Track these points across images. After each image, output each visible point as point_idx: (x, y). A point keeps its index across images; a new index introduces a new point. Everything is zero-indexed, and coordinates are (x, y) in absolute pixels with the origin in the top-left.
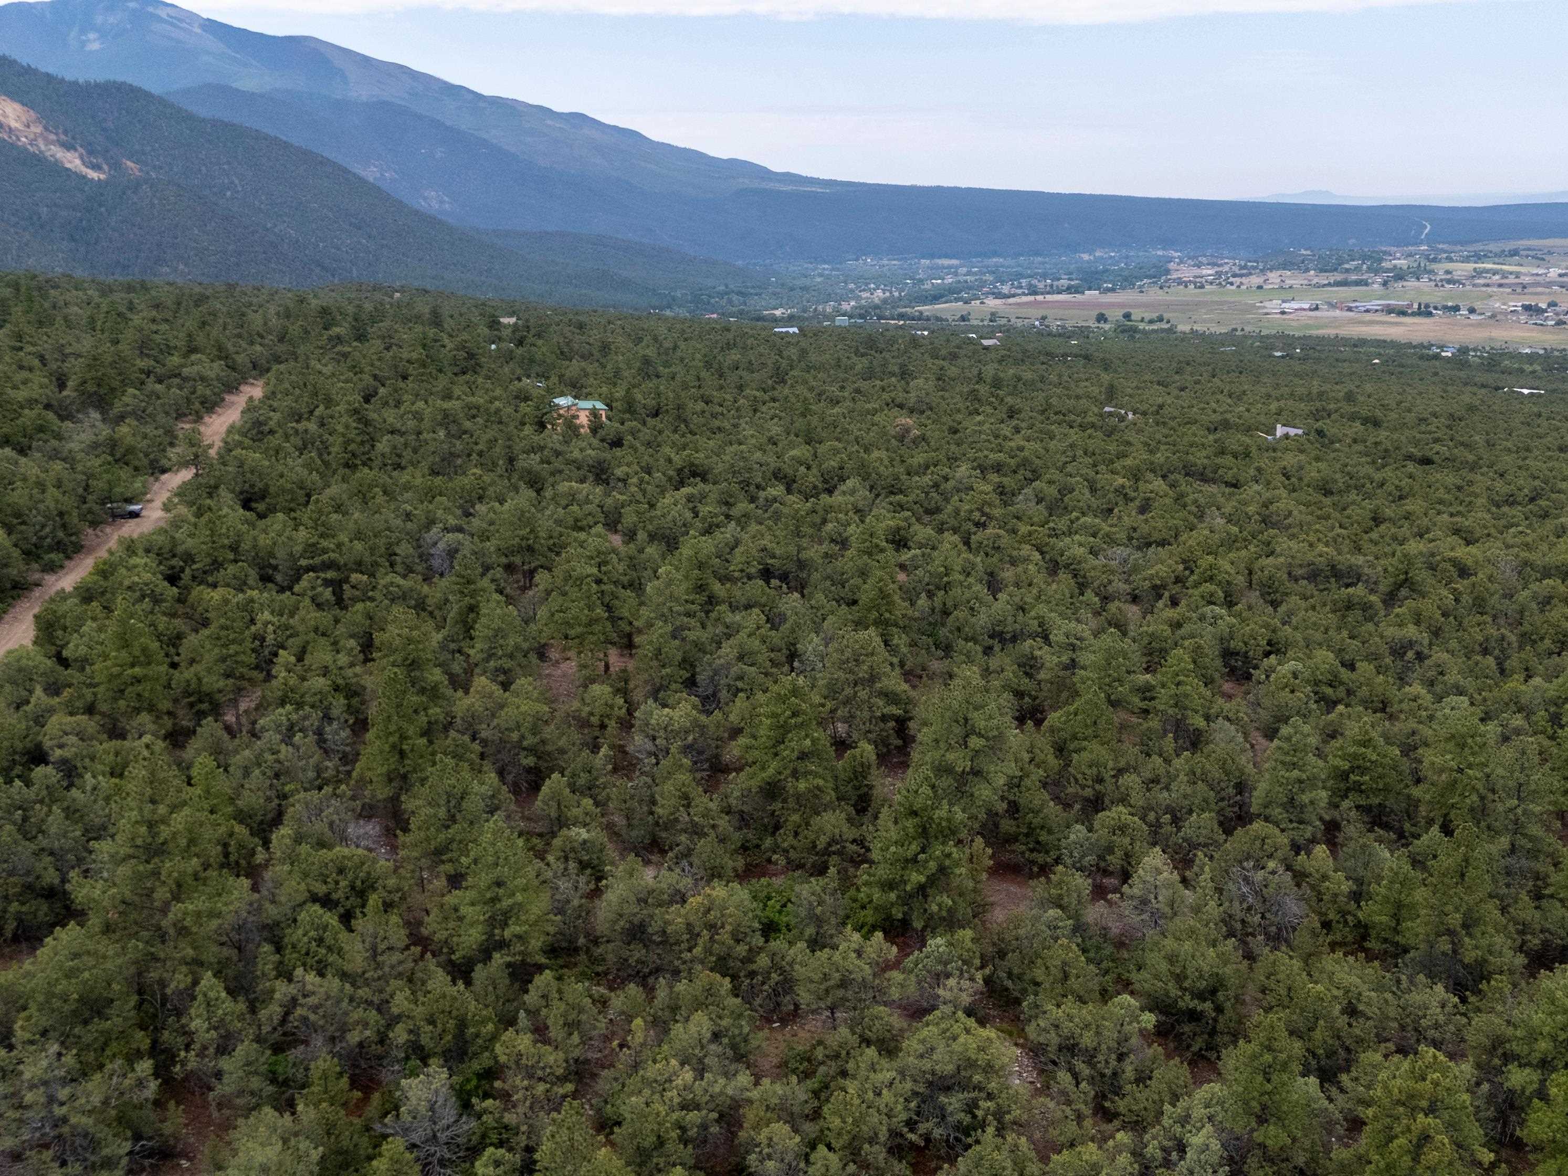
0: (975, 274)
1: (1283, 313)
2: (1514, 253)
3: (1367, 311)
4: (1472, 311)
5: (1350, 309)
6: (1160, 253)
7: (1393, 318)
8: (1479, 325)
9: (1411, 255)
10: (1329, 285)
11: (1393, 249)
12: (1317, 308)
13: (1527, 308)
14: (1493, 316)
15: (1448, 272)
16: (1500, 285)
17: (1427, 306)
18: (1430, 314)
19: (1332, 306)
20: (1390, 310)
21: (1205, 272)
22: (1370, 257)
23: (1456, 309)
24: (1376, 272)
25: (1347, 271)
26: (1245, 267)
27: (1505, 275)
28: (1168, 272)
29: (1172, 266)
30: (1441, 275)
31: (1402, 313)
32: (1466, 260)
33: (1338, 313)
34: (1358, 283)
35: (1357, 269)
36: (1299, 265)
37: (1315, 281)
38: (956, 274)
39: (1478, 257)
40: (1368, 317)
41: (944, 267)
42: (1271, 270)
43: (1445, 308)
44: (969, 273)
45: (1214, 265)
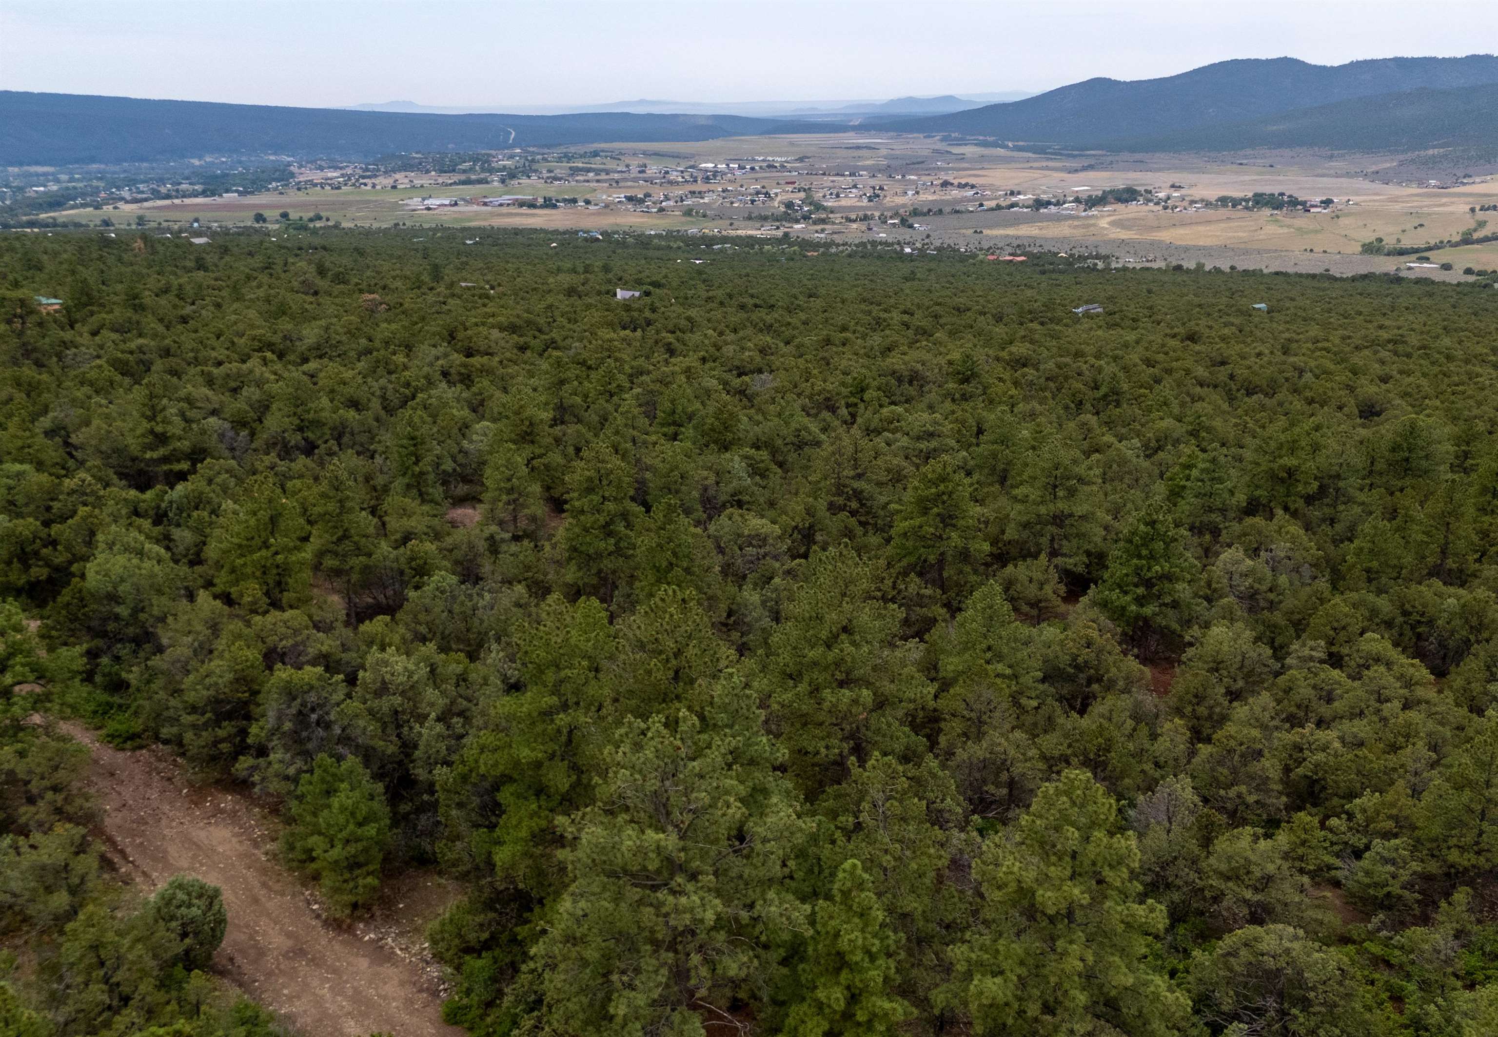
0: (78, 180)
1: (429, 209)
2: (595, 154)
3: (501, 205)
4: (588, 202)
5: (485, 204)
6: (272, 158)
7: (525, 210)
8: (598, 214)
9: (511, 157)
10: (455, 183)
11: (493, 152)
12: (456, 204)
13: (630, 199)
14: (607, 206)
15: (550, 171)
16: (598, 181)
17: (550, 199)
18: (555, 206)
19: (468, 202)
20: (522, 204)
21: (330, 175)
22: (478, 160)
23: (574, 201)
24: (492, 171)
25: (464, 171)
26: (367, 170)
27: (597, 172)
28: (292, 175)
29: (294, 169)
30: (546, 175)
31: (532, 205)
32: (559, 160)
33: (475, 208)
34: (480, 182)
35: (471, 170)
36: (419, 167)
37: (440, 180)
38: (57, 181)
39: (568, 158)
40: (504, 210)
41: (37, 175)
42: (394, 171)
43: (565, 200)
44: (71, 180)
45: (336, 168)
